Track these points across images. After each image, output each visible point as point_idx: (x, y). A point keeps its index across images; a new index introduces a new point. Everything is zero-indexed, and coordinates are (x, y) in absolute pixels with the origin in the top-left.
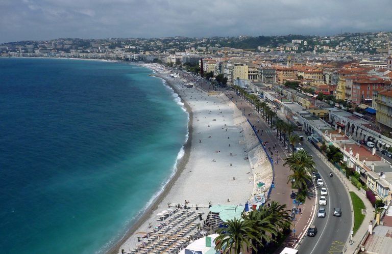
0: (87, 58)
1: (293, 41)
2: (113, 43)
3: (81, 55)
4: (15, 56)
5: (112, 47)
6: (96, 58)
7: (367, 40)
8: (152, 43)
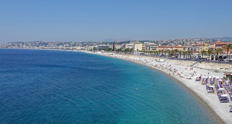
0: (47, 49)
1: (145, 43)
2: (58, 43)
3: (45, 47)
4: (14, 48)
5: (58, 45)
6: (52, 49)
7: (182, 42)
8: (76, 44)
